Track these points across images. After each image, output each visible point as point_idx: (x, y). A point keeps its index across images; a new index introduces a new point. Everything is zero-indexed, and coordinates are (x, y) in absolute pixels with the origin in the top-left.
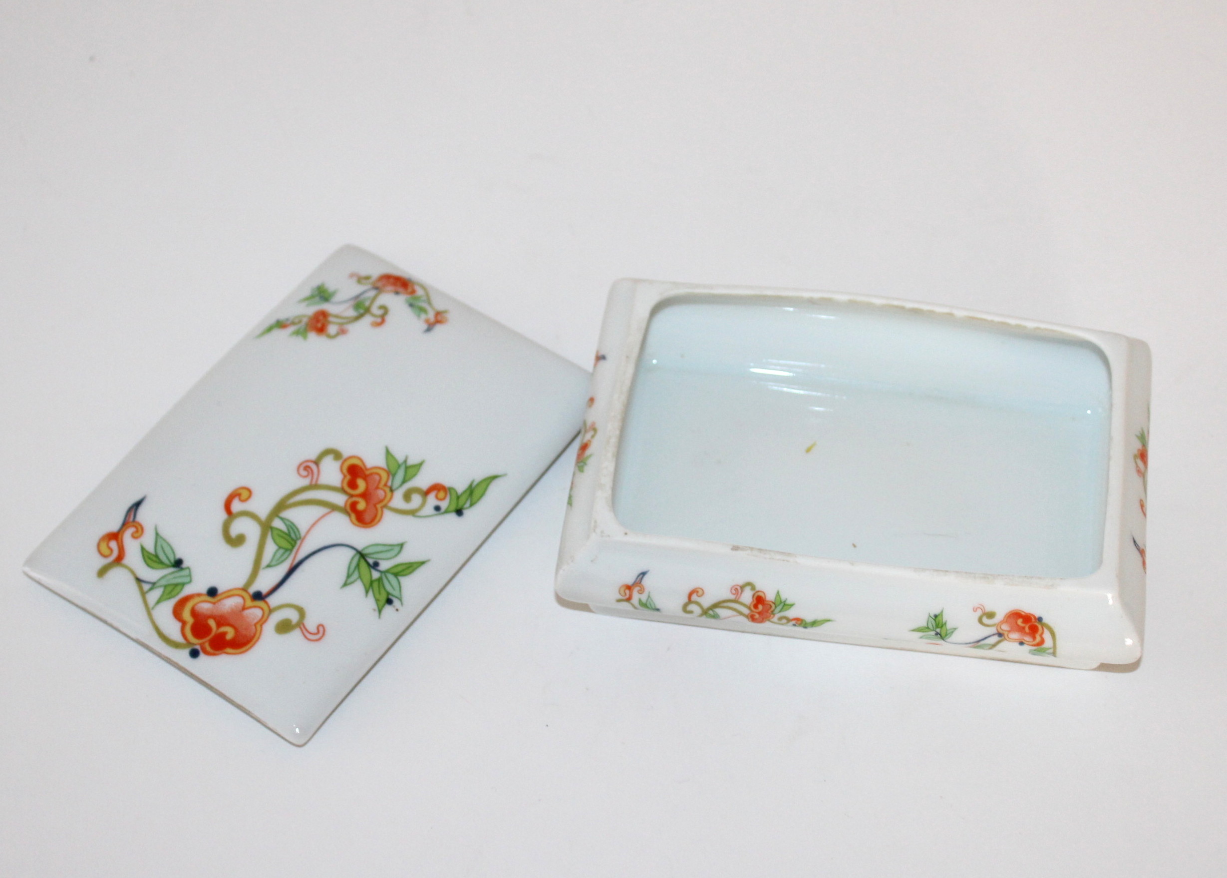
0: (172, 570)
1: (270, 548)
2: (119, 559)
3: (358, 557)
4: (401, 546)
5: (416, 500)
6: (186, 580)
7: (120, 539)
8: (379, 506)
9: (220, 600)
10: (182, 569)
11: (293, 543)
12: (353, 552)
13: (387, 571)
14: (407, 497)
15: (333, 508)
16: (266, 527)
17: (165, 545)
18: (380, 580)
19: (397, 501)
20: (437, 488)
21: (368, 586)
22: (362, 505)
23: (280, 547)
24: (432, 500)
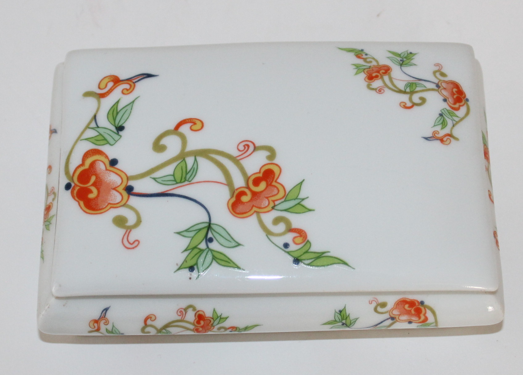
0: (114, 129)
1: (169, 170)
2: (103, 96)
3: (207, 225)
4: (239, 245)
5: (281, 227)
6: (112, 141)
7: (117, 85)
8: (255, 209)
9: (110, 171)
10: (118, 134)
11: (183, 180)
12: (207, 220)
13: (212, 251)
14: (277, 221)
15: (229, 183)
16: (182, 156)
17: (128, 112)
18: (202, 251)
19: (268, 218)
20: (301, 233)
21: (190, 247)
22: (245, 199)
23: (173, 175)
24: (289, 238)
